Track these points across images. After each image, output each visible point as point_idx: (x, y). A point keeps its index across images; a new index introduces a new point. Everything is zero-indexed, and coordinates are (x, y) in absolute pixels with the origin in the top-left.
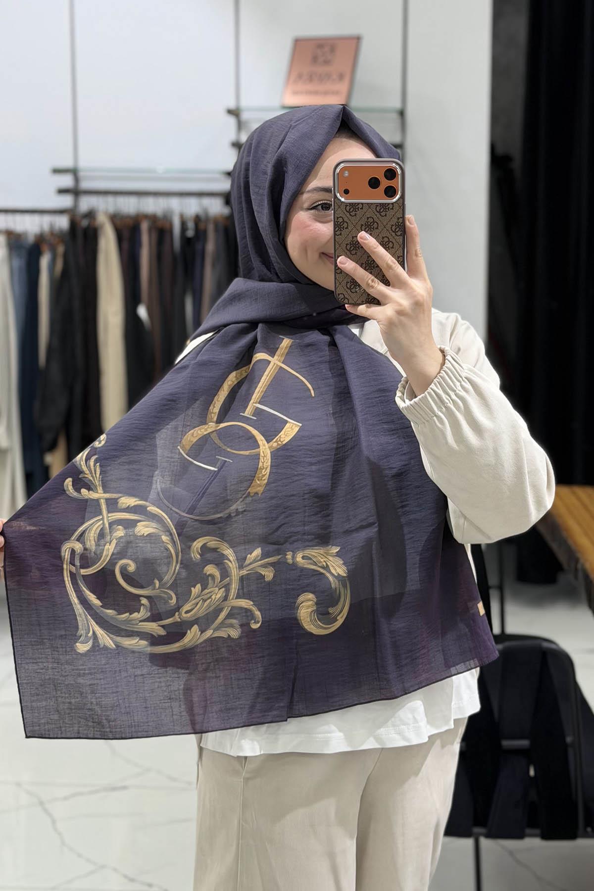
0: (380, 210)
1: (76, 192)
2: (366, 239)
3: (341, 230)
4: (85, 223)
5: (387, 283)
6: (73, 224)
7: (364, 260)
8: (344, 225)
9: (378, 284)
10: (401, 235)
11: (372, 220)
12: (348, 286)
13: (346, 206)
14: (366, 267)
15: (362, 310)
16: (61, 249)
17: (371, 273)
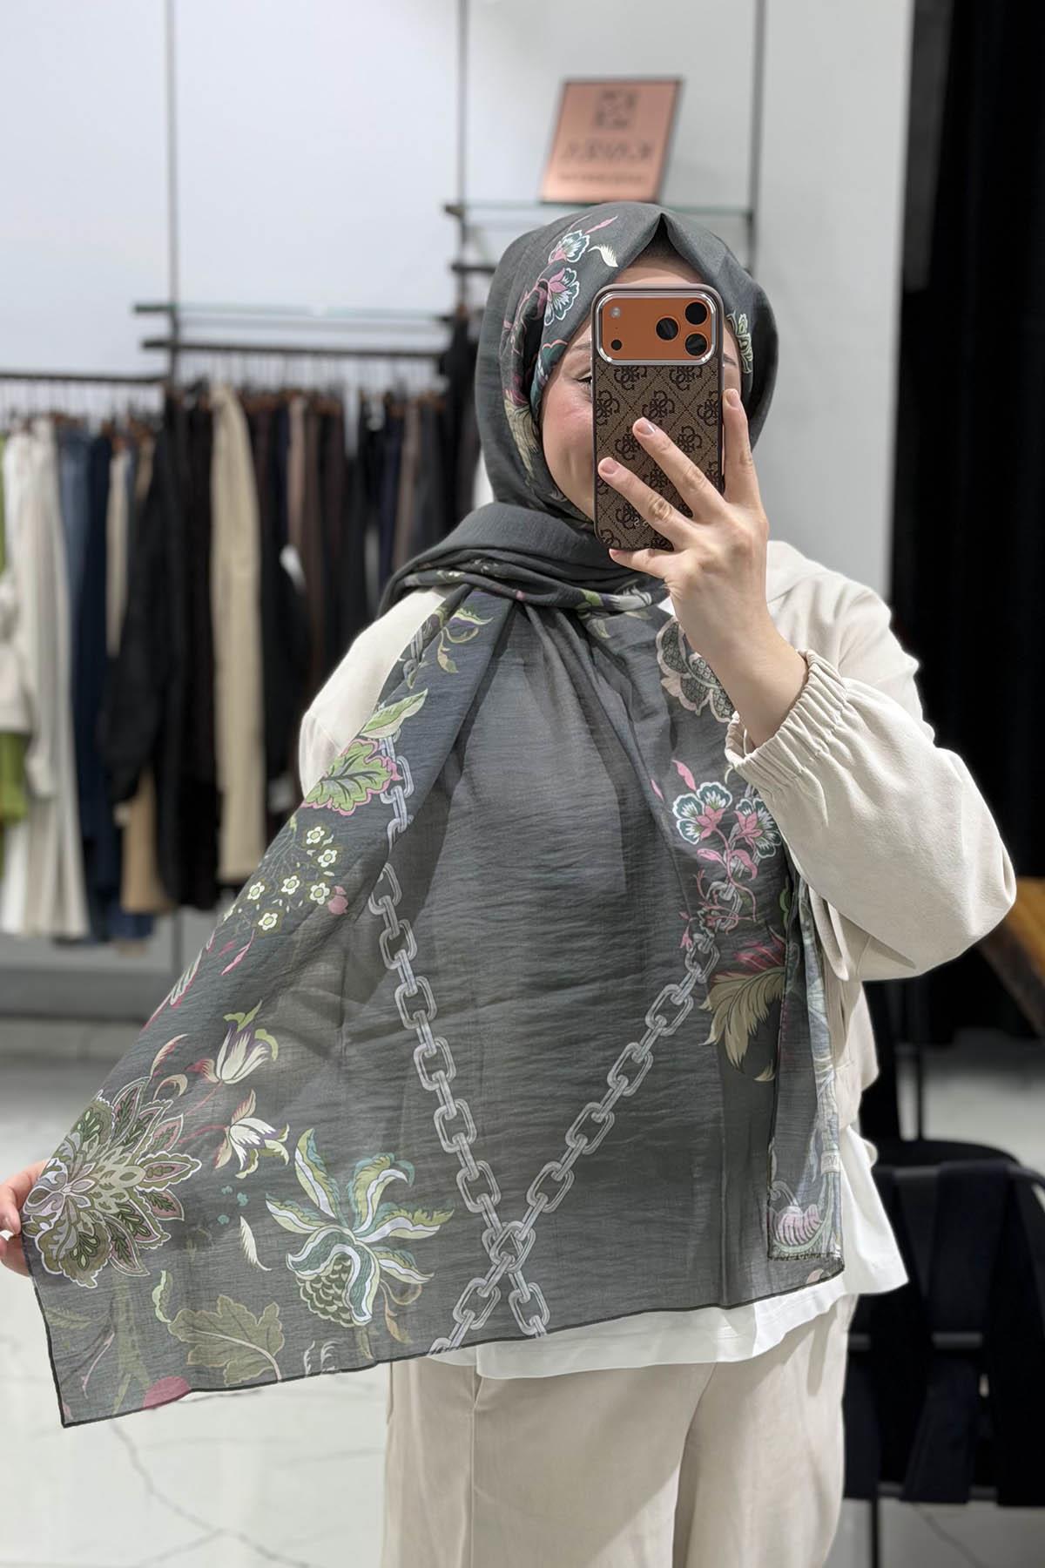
0: (678, 378)
1: (173, 346)
2: (649, 433)
3: (606, 416)
4: (188, 402)
5: (687, 512)
6: (171, 403)
7: (647, 470)
8: (611, 406)
9: (671, 513)
10: (715, 424)
11: (663, 398)
12: (620, 518)
13: (616, 371)
14: (651, 482)
15: (641, 559)
16: (148, 448)
17: (661, 493)
